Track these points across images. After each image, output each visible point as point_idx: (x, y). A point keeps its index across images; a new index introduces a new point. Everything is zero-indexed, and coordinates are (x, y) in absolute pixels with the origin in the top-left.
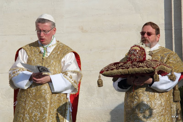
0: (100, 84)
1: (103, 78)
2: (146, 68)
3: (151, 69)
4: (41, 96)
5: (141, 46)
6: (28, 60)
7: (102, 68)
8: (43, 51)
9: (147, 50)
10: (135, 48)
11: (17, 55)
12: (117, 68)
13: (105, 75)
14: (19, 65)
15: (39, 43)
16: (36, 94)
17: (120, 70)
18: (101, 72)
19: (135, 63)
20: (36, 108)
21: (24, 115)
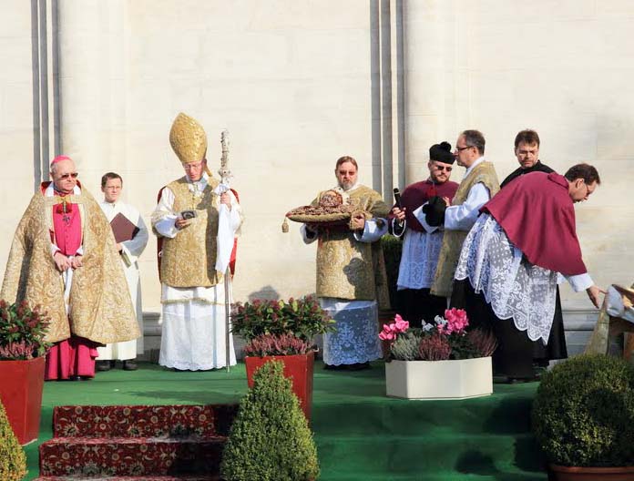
0: (285, 229)
1: (291, 223)
2: (341, 214)
3: (346, 214)
4: (195, 246)
5: (337, 191)
6: (175, 201)
7: (289, 210)
8: (193, 190)
9: (345, 196)
10: (330, 193)
11: (160, 196)
12: (307, 213)
13: (291, 219)
14: (163, 209)
15: (188, 179)
16: (188, 244)
17: (310, 216)
18: (287, 215)
19: (328, 209)
20: (190, 260)
21: (175, 269)
